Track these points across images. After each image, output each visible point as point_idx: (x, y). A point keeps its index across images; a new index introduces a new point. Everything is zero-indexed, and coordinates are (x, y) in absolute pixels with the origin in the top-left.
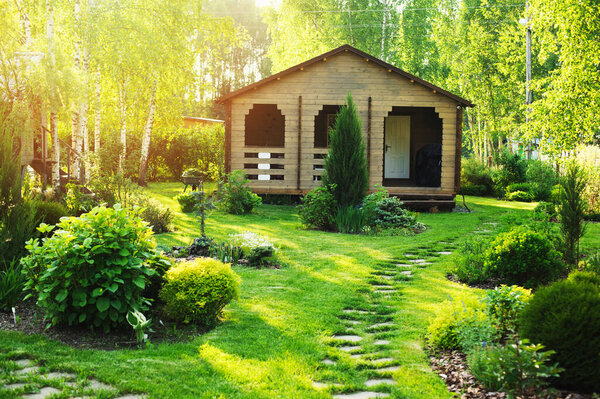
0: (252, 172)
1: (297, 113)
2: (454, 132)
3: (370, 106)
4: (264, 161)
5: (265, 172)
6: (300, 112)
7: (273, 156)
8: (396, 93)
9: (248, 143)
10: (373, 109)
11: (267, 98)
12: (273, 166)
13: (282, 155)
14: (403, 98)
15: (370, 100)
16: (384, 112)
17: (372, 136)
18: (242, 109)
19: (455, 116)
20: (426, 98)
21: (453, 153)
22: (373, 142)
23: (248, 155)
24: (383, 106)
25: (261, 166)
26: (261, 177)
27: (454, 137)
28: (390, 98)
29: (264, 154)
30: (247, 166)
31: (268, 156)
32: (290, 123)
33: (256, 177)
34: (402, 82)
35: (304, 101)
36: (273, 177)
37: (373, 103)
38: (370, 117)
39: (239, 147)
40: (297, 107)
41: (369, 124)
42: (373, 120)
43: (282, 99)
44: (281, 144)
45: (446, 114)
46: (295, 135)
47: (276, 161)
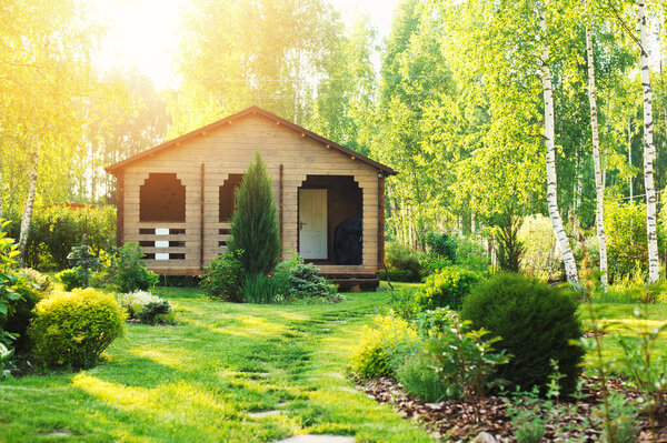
0: (148, 250)
1: (199, 183)
2: (376, 203)
3: (281, 175)
4: (162, 238)
5: (163, 250)
6: (202, 181)
7: (173, 232)
8: (310, 160)
9: (143, 218)
10: (285, 178)
11: (164, 166)
12: (172, 244)
13: (183, 231)
14: (319, 166)
15: (281, 168)
16: (298, 182)
17: (284, 209)
18: (136, 179)
19: (376, 185)
20: (343, 166)
21: (376, 226)
22: (285, 215)
23: (143, 231)
24: (296, 176)
25: (159, 244)
26: (159, 256)
27: (376, 209)
28: (304, 165)
29: (162, 230)
30: (143, 244)
31: (166, 232)
32: (191, 194)
33: (153, 256)
34: (317, 148)
35: (207, 170)
36: (172, 256)
37: (285, 172)
38: (281, 188)
39: (133, 222)
40: (199, 177)
41: (281, 195)
42: (285, 190)
43: (181, 167)
44: (182, 218)
45: (366, 182)
46: (198, 207)
47: (175, 238)
